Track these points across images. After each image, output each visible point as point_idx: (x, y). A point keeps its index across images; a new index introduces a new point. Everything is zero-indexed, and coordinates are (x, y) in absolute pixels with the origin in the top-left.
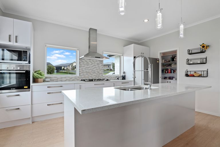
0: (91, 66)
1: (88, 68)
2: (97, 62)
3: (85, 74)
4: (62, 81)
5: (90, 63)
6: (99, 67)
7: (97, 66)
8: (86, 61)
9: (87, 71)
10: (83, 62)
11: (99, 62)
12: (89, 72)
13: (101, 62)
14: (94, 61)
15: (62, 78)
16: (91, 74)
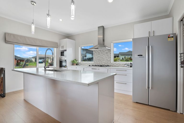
0: (101, 55)
1: (99, 57)
2: (106, 51)
3: (97, 61)
4: (85, 65)
5: (101, 53)
6: (107, 55)
7: (106, 54)
8: (98, 52)
9: (99, 59)
10: (96, 53)
11: (107, 51)
12: (100, 60)
13: (109, 51)
14: (104, 51)
15: (85, 63)
16: (101, 61)
